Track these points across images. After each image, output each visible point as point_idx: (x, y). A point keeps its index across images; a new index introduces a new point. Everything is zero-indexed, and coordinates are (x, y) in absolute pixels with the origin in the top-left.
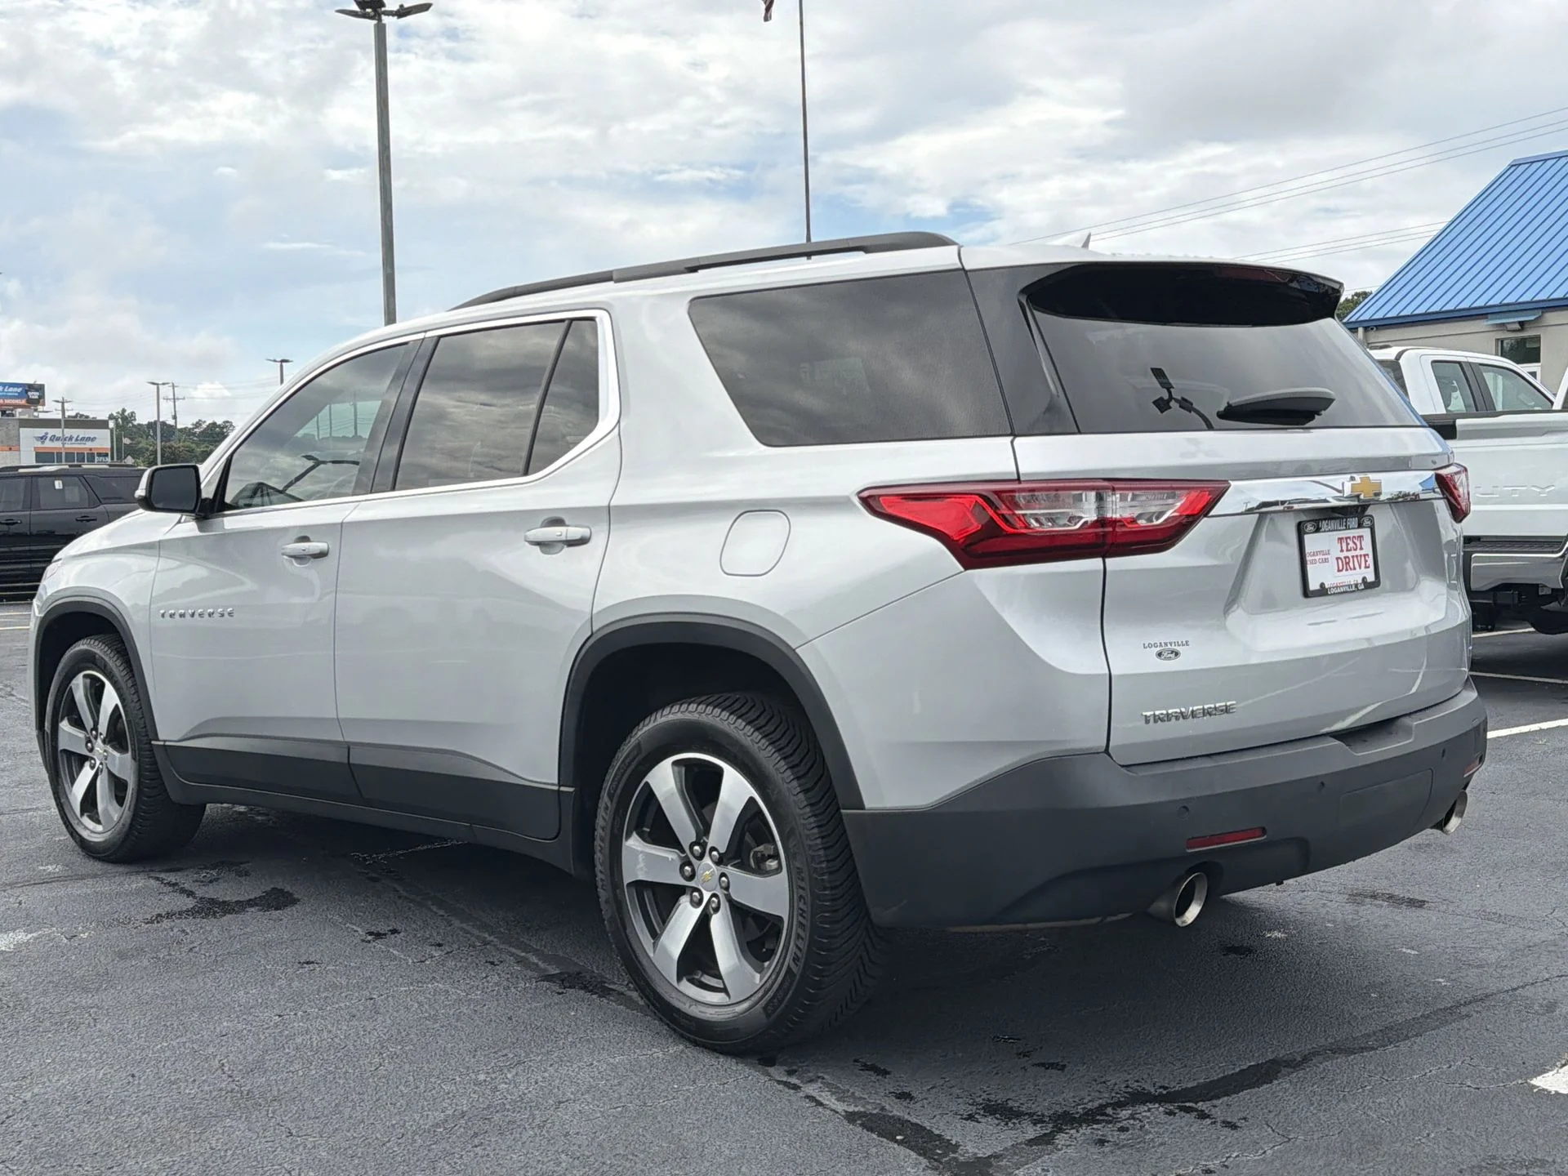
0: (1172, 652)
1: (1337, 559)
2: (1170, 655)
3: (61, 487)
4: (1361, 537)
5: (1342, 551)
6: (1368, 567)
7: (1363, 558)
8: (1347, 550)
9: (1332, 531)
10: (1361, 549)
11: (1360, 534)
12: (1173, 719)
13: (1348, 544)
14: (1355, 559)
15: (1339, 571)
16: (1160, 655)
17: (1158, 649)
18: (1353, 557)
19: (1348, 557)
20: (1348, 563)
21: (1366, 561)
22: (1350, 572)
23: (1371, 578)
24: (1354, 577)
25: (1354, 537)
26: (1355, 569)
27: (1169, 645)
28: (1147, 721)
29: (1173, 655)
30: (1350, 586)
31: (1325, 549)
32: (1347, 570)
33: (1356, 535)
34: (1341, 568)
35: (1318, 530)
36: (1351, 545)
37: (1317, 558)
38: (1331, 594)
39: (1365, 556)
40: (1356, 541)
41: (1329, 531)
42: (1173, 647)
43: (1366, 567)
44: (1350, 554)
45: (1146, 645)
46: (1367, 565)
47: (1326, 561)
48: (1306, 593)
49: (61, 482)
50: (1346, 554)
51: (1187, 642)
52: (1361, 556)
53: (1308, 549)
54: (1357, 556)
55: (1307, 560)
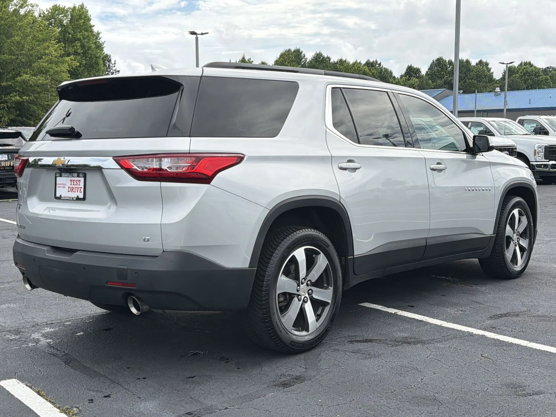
0: (20, 207)
1: (69, 187)
4: (79, 181)
5: (71, 185)
6: (81, 192)
7: (79, 189)
8: (73, 185)
10: (79, 185)
11: (80, 180)
13: (74, 183)
14: (76, 188)
15: (68, 192)
18: (75, 187)
19: (73, 187)
20: (73, 190)
21: (80, 190)
22: (73, 193)
23: (81, 196)
24: (74, 195)
25: (77, 180)
26: (75, 192)
30: (70, 198)
31: (65, 183)
32: (72, 192)
33: (78, 180)
34: (69, 191)
35: (61, 176)
36: (75, 183)
37: (61, 186)
38: (62, 199)
39: (80, 188)
40: (77, 182)
41: (66, 177)
43: (80, 192)
44: (74, 186)
46: (81, 191)
47: (64, 187)
48: (56, 198)
50: (72, 186)
52: (79, 188)
53: (57, 182)
54: (77, 188)
55: (57, 186)
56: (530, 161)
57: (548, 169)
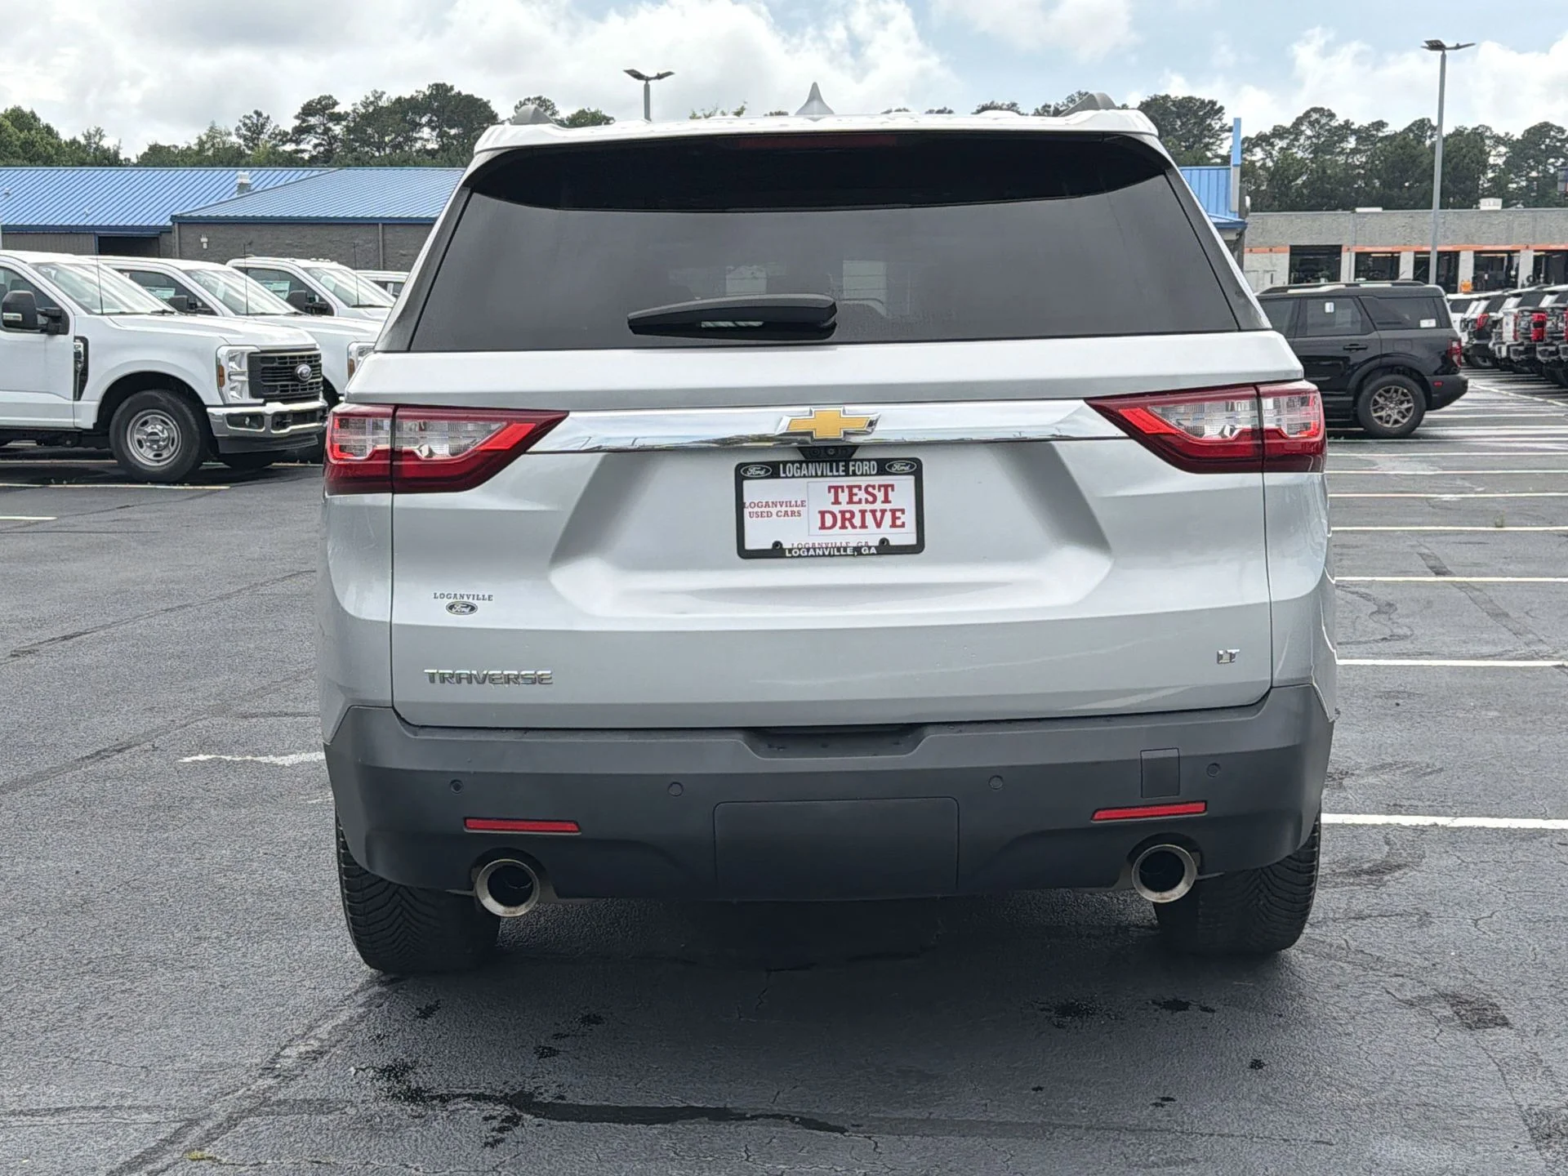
0: (468, 606)
1: (823, 513)
2: (463, 609)
3: (1332, 310)
4: (886, 486)
5: (836, 503)
6: (900, 526)
7: (888, 514)
8: (851, 503)
9: (809, 477)
10: (887, 502)
11: (886, 483)
12: (464, 682)
13: (852, 494)
14: (869, 514)
15: (823, 527)
16: (451, 607)
17: (451, 601)
18: (863, 512)
19: (851, 512)
20: (848, 519)
21: (895, 518)
22: (849, 531)
23: (902, 538)
24: (857, 537)
25: (871, 486)
26: (863, 526)
27: (465, 597)
28: (432, 680)
29: (467, 610)
31: (795, 498)
32: (843, 527)
33: (875, 483)
34: (828, 523)
35: (774, 475)
36: (862, 495)
37: (776, 510)
38: (795, 557)
39: (893, 511)
40: (873, 491)
42: (471, 600)
43: (895, 526)
44: (855, 508)
45: (438, 595)
46: (898, 523)
47: (793, 514)
48: (745, 554)
49: (1332, 304)
50: (844, 507)
51: (489, 596)
52: (884, 511)
54: (873, 512)
55: (746, 511)
56: (206, 403)
57: (262, 430)
